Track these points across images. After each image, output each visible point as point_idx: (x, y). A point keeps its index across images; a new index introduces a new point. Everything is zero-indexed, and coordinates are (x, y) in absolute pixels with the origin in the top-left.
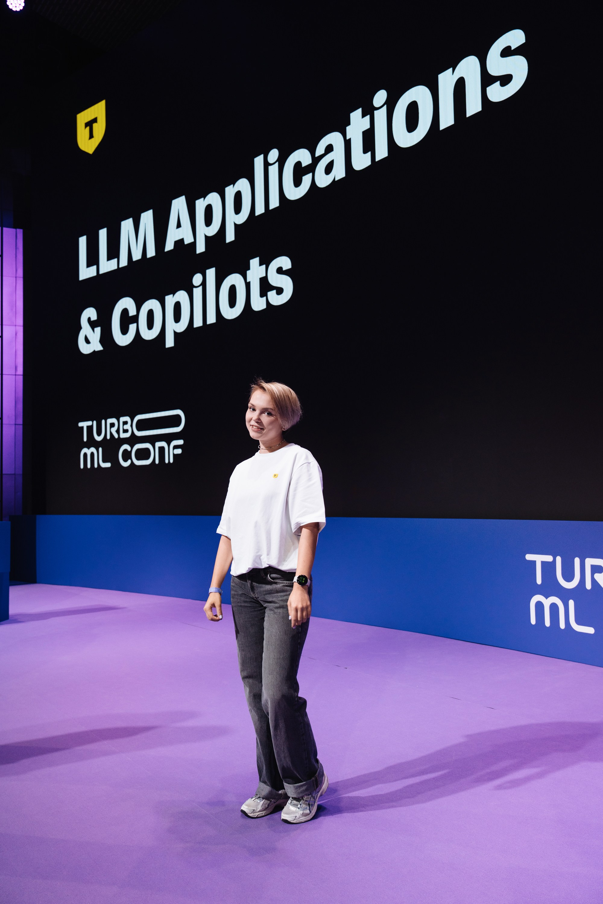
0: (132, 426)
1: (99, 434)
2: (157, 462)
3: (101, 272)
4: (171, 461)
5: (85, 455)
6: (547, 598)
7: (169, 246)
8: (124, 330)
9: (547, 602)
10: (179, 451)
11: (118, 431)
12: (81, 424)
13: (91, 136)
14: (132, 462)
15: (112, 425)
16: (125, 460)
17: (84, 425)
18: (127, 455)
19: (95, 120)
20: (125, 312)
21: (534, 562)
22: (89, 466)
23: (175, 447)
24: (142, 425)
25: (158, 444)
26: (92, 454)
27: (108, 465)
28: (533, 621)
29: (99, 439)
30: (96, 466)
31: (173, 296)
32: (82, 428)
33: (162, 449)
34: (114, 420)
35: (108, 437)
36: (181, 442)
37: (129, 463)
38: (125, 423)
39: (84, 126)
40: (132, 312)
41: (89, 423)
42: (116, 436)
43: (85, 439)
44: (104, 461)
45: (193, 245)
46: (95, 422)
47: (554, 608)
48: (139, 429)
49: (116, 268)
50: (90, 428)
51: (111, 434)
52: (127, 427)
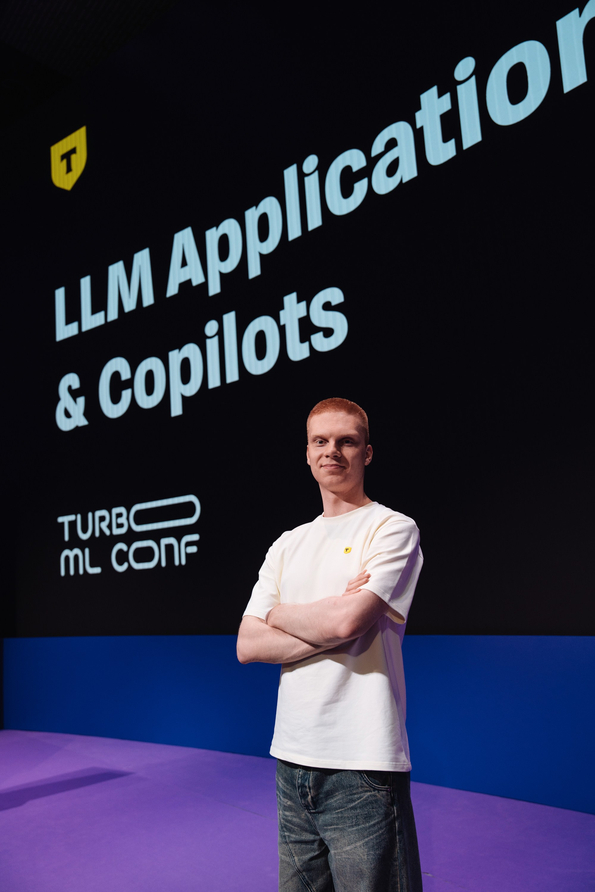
0: (128, 519)
1: (85, 530)
2: (164, 564)
3: (84, 328)
4: (184, 562)
5: (67, 558)
7: (172, 290)
8: (115, 399)
10: (193, 549)
11: (110, 526)
12: (60, 520)
13: (69, 170)
14: (130, 566)
15: (102, 519)
16: (120, 563)
17: (65, 520)
18: (122, 557)
19: (73, 151)
20: (116, 375)
22: (72, 572)
23: (188, 544)
24: (141, 518)
25: (165, 541)
26: (76, 557)
27: (97, 570)
29: (84, 537)
30: (81, 572)
31: (180, 350)
32: (63, 524)
33: (169, 548)
34: (104, 513)
35: (97, 534)
36: (195, 537)
37: (125, 566)
38: (119, 515)
39: (59, 158)
40: (126, 375)
41: (72, 518)
42: (108, 532)
43: (67, 538)
44: (92, 565)
45: (205, 286)
46: (79, 517)
48: (138, 522)
49: (102, 322)
50: (73, 524)
51: (101, 530)
52: (123, 520)
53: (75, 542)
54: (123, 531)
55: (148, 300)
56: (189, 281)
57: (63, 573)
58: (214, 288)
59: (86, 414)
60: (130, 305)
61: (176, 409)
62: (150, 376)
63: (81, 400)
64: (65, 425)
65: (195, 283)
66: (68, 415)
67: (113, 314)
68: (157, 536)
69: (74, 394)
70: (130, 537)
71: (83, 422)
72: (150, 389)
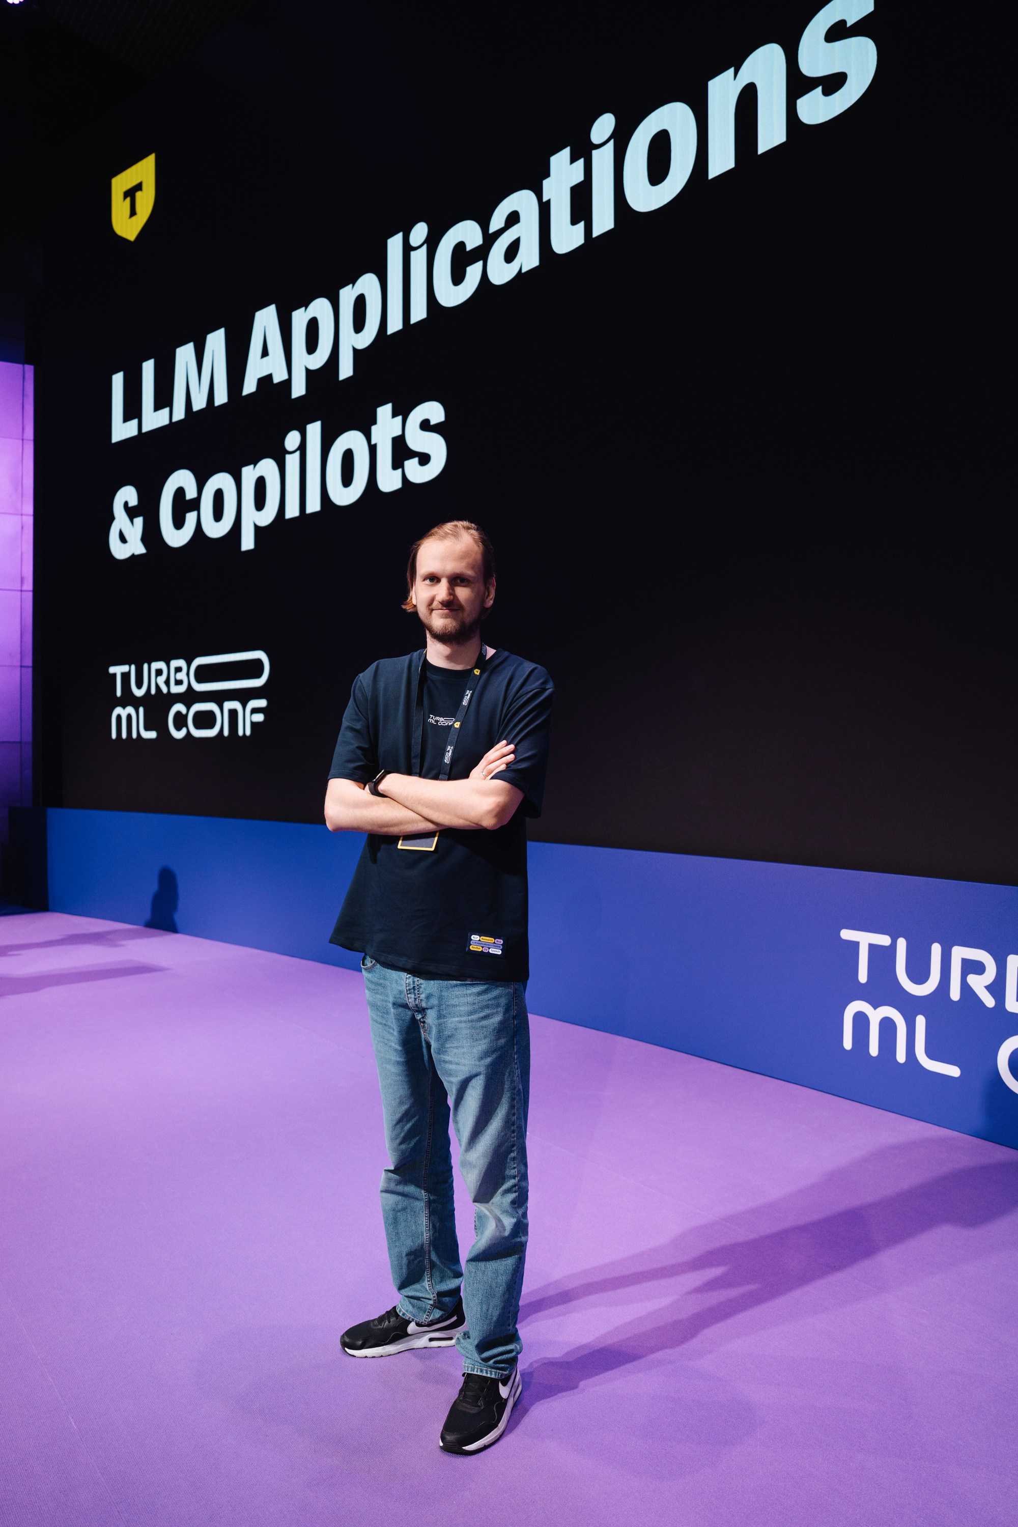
0: (188, 674)
1: (139, 686)
2: (226, 733)
3: (145, 429)
4: (248, 733)
5: (119, 718)
6: (875, 1008)
7: (249, 387)
8: (179, 523)
9: (875, 1015)
10: (259, 718)
11: (167, 682)
12: (112, 670)
13: (133, 213)
14: (190, 732)
15: (159, 672)
16: (178, 728)
17: (117, 670)
18: (180, 721)
19: (139, 187)
20: (180, 493)
21: (855, 945)
22: (124, 735)
23: (255, 711)
24: (204, 674)
25: (229, 705)
26: (129, 717)
28: (847, 1044)
29: (139, 693)
30: (134, 735)
31: (255, 467)
33: (233, 714)
34: (161, 665)
35: (153, 691)
36: (262, 703)
37: (183, 732)
38: (178, 670)
39: (122, 196)
40: (191, 493)
41: (125, 668)
42: (164, 690)
43: (119, 693)
44: (147, 728)
46: (133, 667)
48: (199, 680)
49: (167, 421)
50: (126, 676)
51: (157, 686)
52: (182, 676)
53: (128, 699)
55: (221, 398)
56: (270, 376)
57: (114, 736)
58: (299, 389)
59: (144, 540)
60: (199, 403)
61: (248, 542)
62: (219, 496)
63: (139, 521)
64: (120, 551)
65: (276, 380)
66: (123, 539)
67: (179, 413)
69: (132, 513)
70: (190, 697)
71: (140, 550)
72: (218, 515)
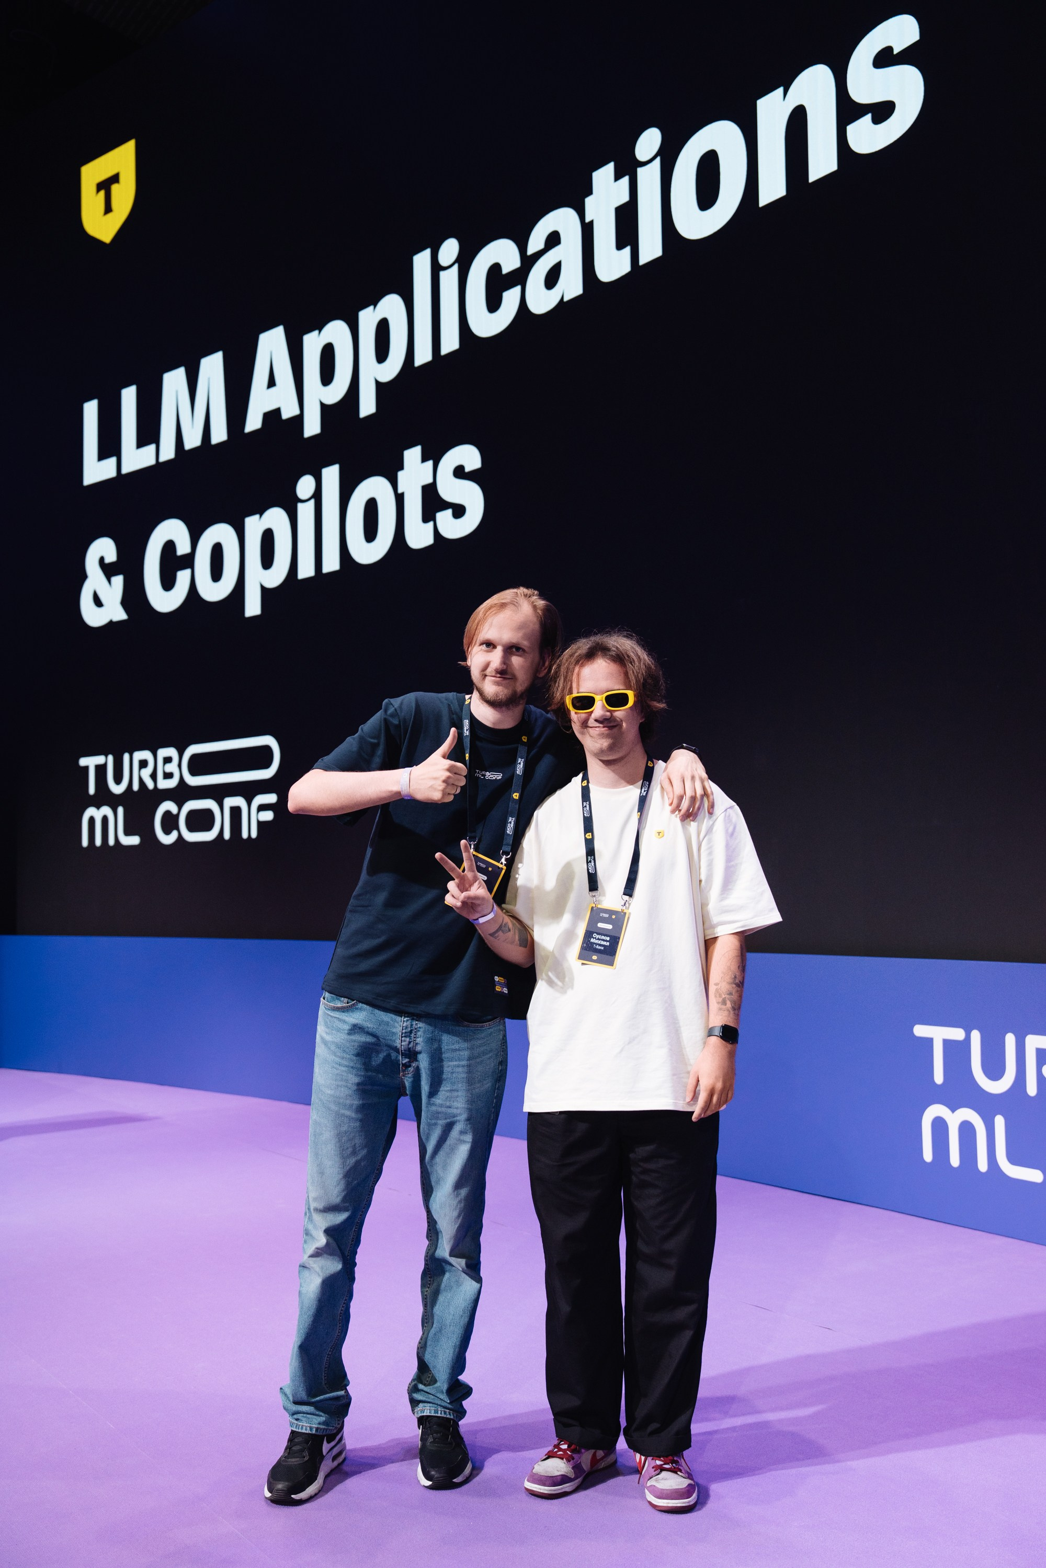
0: (180, 766)
1: (118, 780)
3: (125, 470)
4: (254, 834)
5: (92, 820)
6: (953, 1111)
7: (253, 422)
8: (168, 583)
9: (954, 1119)
10: (268, 816)
11: (154, 776)
12: (83, 762)
13: (108, 209)
14: (180, 836)
15: (143, 764)
16: (167, 831)
17: (90, 762)
18: (170, 822)
19: (115, 179)
20: (169, 547)
21: (929, 1042)
22: (98, 842)
23: (262, 808)
24: (199, 765)
25: (230, 802)
26: (105, 820)
27: (134, 840)
28: (928, 1156)
29: (117, 789)
30: (111, 842)
31: (261, 516)
32: (86, 768)
33: (236, 812)
34: (146, 755)
35: (136, 787)
36: (271, 798)
37: (174, 836)
38: (168, 760)
39: (94, 189)
40: (183, 548)
41: (100, 760)
42: (150, 785)
44: (127, 833)
45: (298, 420)
46: (110, 758)
47: (967, 1129)
48: (194, 771)
49: (153, 462)
50: (101, 770)
51: (141, 781)
52: (172, 767)
53: (104, 797)
54: (172, 783)
55: (219, 434)
56: (277, 411)
57: (85, 843)
58: (312, 427)
59: (125, 603)
60: (192, 441)
61: (253, 607)
62: (217, 552)
63: (118, 581)
64: (93, 617)
65: (285, 415)
66: (98, 602)
67: (168, 452)
68: (218, 793)
69: (109, 570)
70: (182, 793)
71: (120, 615)
72: (217, 573)
